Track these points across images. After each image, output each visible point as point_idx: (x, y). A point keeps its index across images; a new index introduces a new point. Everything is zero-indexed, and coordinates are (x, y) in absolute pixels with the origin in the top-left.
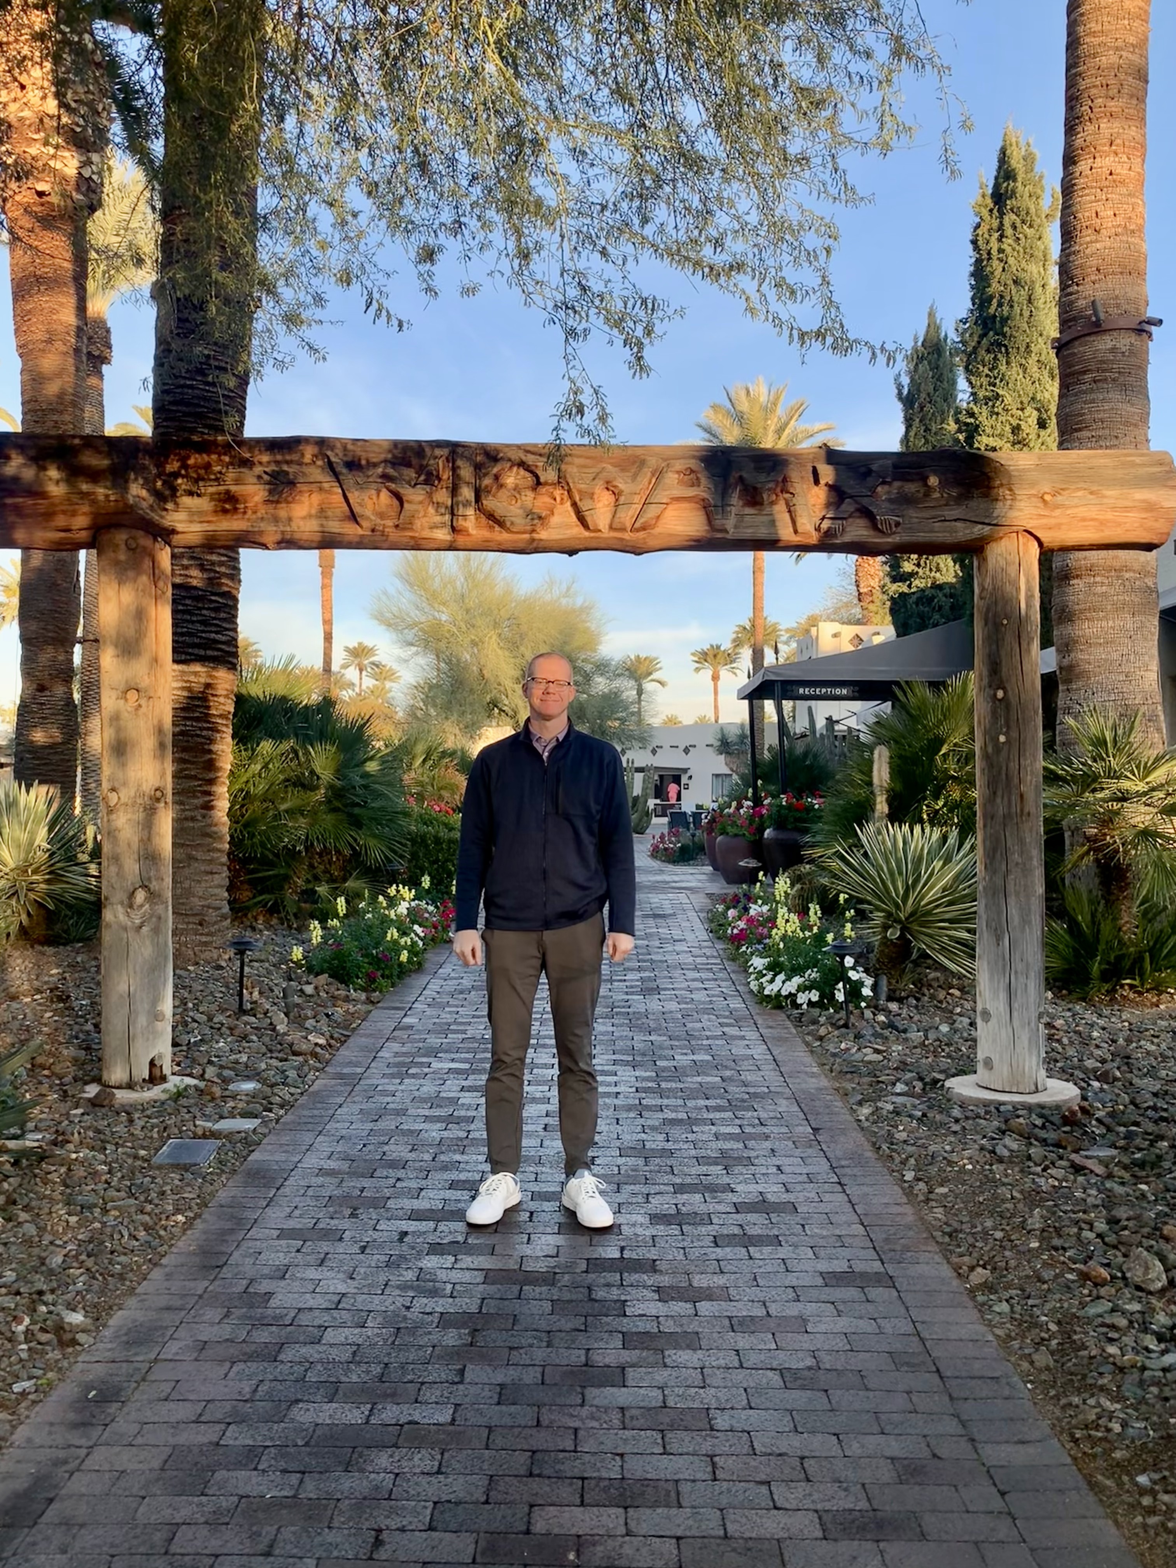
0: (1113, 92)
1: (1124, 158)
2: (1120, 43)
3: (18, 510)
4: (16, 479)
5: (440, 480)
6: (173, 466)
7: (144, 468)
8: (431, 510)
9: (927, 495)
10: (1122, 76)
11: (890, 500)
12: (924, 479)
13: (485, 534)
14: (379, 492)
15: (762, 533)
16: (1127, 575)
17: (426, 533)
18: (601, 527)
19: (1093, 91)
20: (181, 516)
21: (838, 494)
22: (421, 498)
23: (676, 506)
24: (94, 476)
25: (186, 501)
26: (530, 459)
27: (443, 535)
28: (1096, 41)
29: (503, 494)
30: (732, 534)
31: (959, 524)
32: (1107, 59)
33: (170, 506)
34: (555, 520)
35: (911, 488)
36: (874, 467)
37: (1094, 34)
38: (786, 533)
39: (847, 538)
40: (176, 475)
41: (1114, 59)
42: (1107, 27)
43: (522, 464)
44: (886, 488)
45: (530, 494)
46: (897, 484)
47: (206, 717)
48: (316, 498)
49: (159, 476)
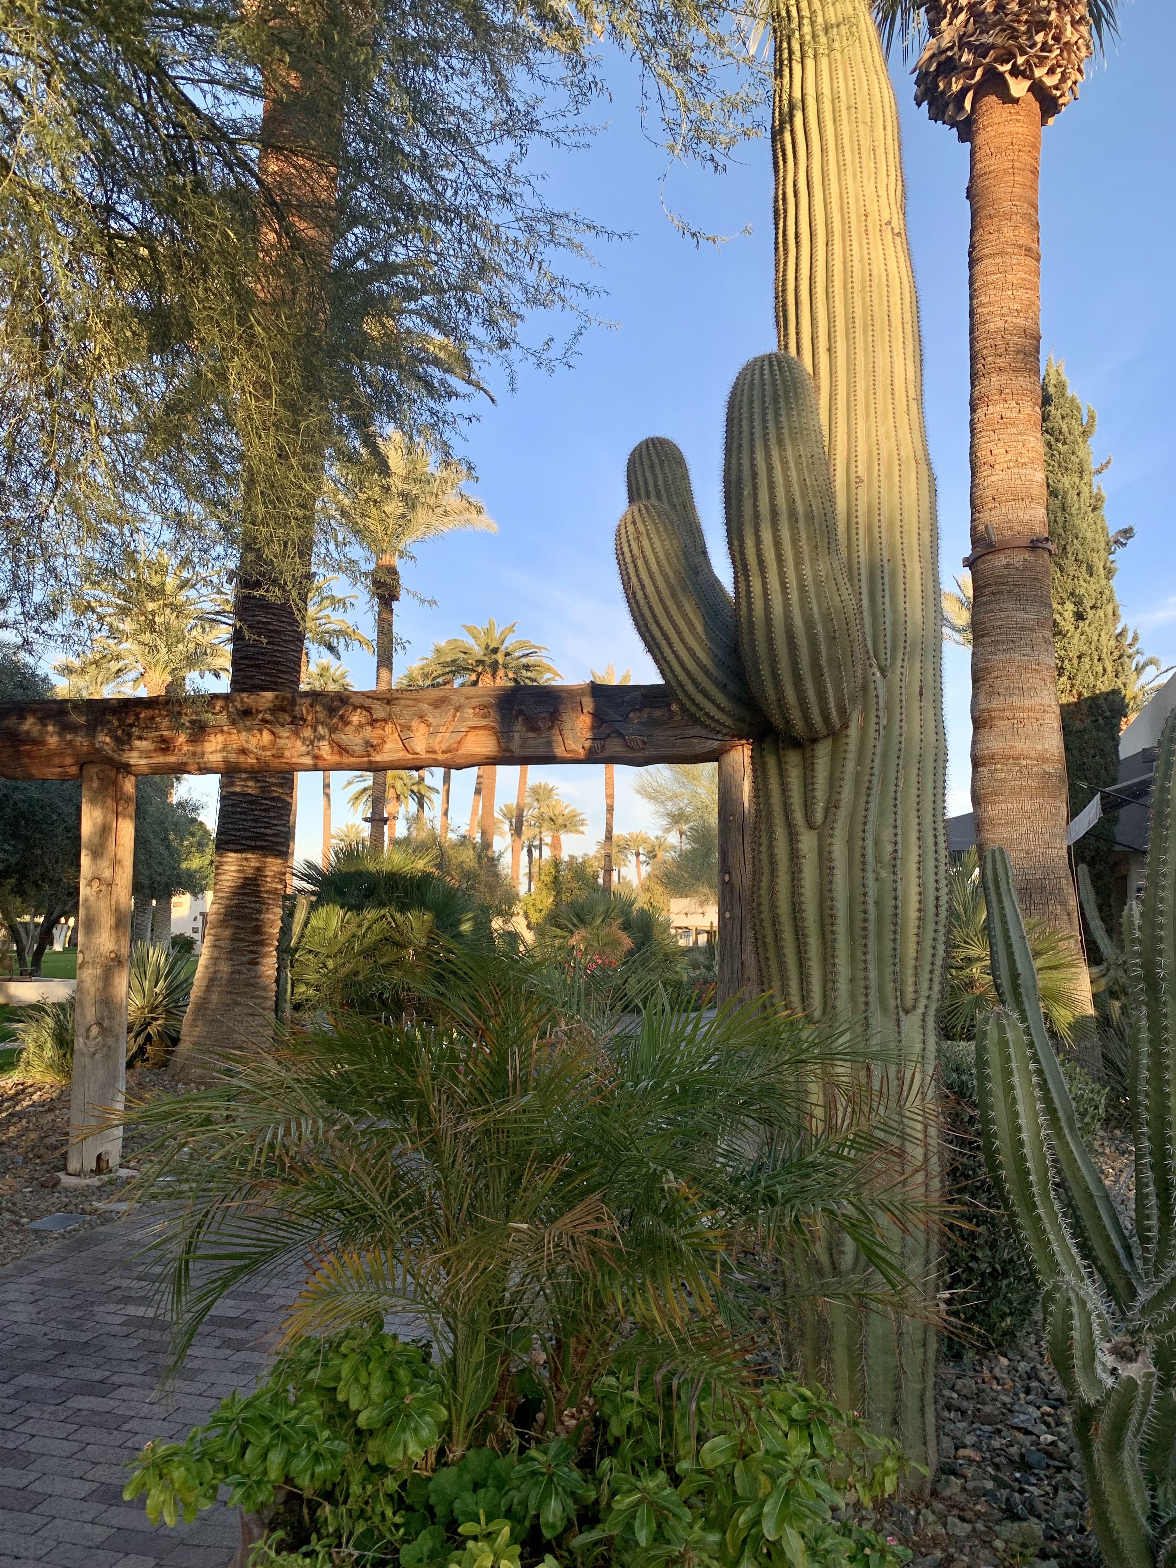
0: (1001, 350)
1: (1014, 404)
2: (1005, 311)
3: (28, 754)
4: (28, 733)
5: (305, 720)
6: (131, 720)
7: (109, 722)
8: (299, 743)
9: (671, 717)
10: (1008, 337)
11: (640, 723)
12: (669, 706)
13: (336, 758)
14: (261, 731)
15: (542, 752)
16: (1024, 762)
17: (294, 760)
18: (418, 750)
19: (985, 352)
20: (135, 754)
21: (599, 719)
22: (286, 734)
23: (474, 733)
24: (74, 728)
25: (137, 743)
26: (368, 702)
27: (308, 761)
28: (986, 311)
29: (349, 729)
30: (518, 752)
31: (695, 740)
32: (995, 324)
33: (127, 747)
34: (388, 746)
35: (657, 713)
36: (627, 699)
37: (983, 305)
38: (560, 751)
39: (606, 754)
40: (132, 725)
41: (1001, 324)
42: (993, 299)
43: (362, 707)
44: (638, 714)
45: (369, 728)
46: (647, 710)
47: (257, 893)
48: (220, 738)
49: (120, 726)
